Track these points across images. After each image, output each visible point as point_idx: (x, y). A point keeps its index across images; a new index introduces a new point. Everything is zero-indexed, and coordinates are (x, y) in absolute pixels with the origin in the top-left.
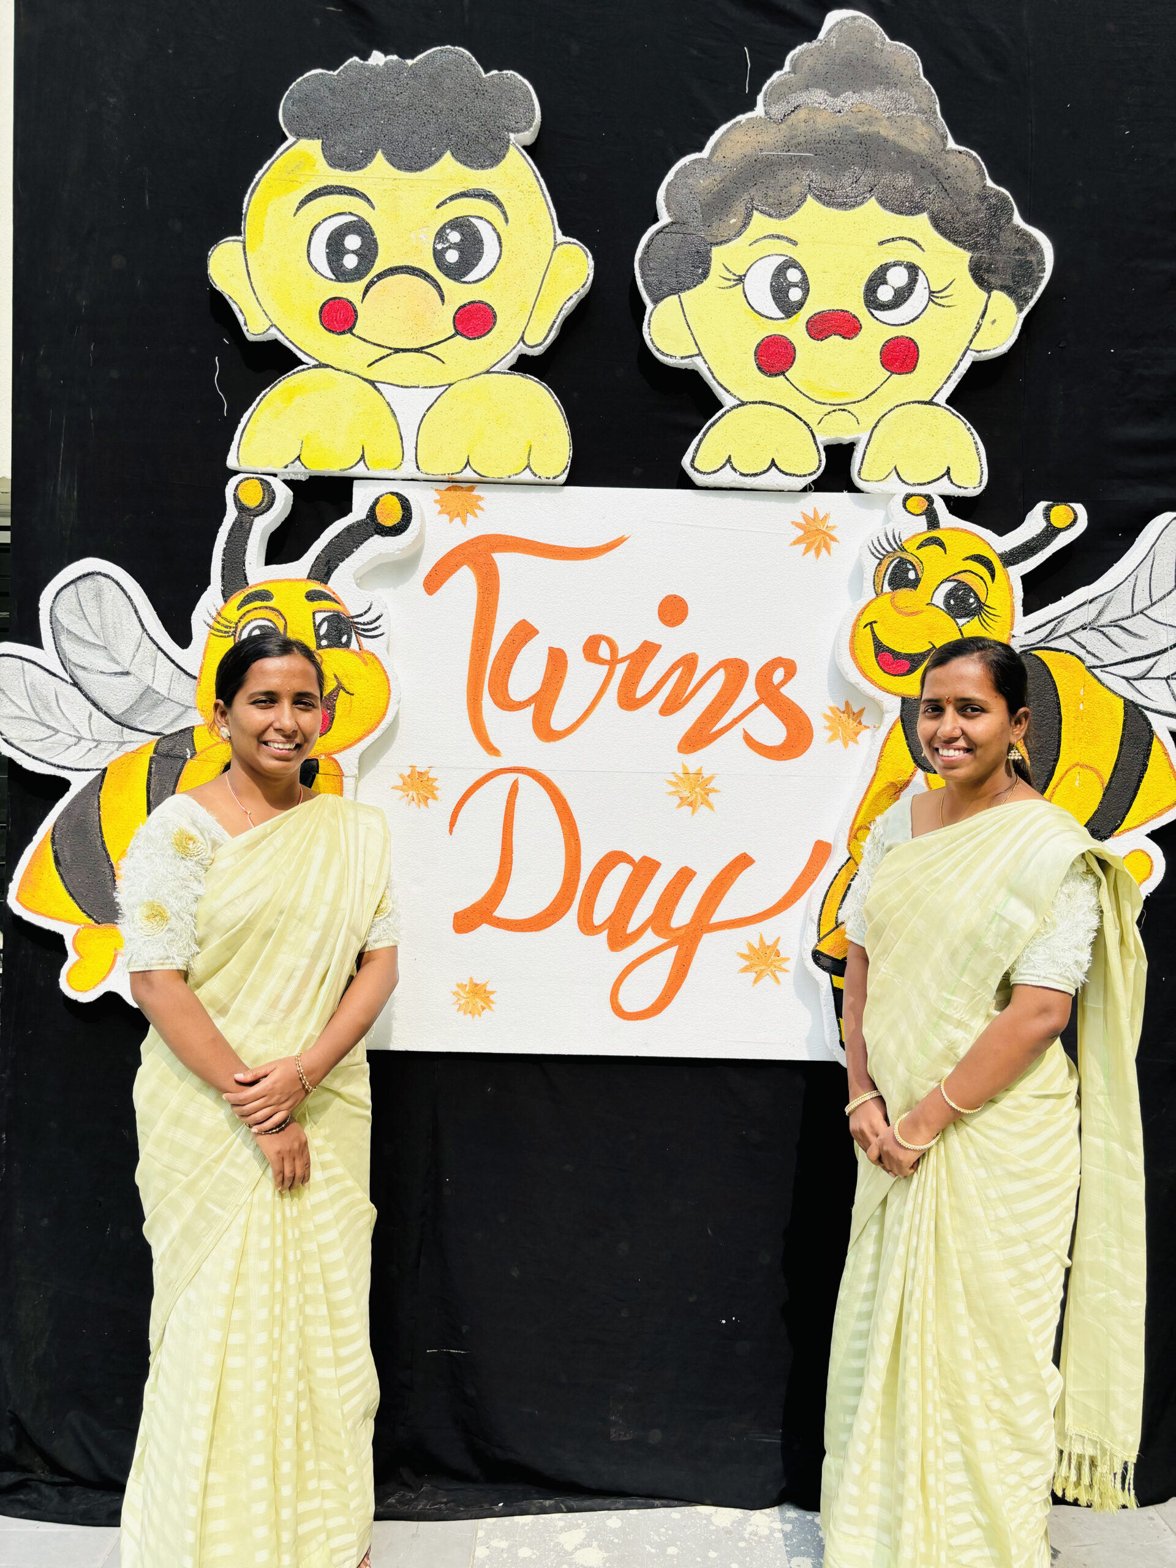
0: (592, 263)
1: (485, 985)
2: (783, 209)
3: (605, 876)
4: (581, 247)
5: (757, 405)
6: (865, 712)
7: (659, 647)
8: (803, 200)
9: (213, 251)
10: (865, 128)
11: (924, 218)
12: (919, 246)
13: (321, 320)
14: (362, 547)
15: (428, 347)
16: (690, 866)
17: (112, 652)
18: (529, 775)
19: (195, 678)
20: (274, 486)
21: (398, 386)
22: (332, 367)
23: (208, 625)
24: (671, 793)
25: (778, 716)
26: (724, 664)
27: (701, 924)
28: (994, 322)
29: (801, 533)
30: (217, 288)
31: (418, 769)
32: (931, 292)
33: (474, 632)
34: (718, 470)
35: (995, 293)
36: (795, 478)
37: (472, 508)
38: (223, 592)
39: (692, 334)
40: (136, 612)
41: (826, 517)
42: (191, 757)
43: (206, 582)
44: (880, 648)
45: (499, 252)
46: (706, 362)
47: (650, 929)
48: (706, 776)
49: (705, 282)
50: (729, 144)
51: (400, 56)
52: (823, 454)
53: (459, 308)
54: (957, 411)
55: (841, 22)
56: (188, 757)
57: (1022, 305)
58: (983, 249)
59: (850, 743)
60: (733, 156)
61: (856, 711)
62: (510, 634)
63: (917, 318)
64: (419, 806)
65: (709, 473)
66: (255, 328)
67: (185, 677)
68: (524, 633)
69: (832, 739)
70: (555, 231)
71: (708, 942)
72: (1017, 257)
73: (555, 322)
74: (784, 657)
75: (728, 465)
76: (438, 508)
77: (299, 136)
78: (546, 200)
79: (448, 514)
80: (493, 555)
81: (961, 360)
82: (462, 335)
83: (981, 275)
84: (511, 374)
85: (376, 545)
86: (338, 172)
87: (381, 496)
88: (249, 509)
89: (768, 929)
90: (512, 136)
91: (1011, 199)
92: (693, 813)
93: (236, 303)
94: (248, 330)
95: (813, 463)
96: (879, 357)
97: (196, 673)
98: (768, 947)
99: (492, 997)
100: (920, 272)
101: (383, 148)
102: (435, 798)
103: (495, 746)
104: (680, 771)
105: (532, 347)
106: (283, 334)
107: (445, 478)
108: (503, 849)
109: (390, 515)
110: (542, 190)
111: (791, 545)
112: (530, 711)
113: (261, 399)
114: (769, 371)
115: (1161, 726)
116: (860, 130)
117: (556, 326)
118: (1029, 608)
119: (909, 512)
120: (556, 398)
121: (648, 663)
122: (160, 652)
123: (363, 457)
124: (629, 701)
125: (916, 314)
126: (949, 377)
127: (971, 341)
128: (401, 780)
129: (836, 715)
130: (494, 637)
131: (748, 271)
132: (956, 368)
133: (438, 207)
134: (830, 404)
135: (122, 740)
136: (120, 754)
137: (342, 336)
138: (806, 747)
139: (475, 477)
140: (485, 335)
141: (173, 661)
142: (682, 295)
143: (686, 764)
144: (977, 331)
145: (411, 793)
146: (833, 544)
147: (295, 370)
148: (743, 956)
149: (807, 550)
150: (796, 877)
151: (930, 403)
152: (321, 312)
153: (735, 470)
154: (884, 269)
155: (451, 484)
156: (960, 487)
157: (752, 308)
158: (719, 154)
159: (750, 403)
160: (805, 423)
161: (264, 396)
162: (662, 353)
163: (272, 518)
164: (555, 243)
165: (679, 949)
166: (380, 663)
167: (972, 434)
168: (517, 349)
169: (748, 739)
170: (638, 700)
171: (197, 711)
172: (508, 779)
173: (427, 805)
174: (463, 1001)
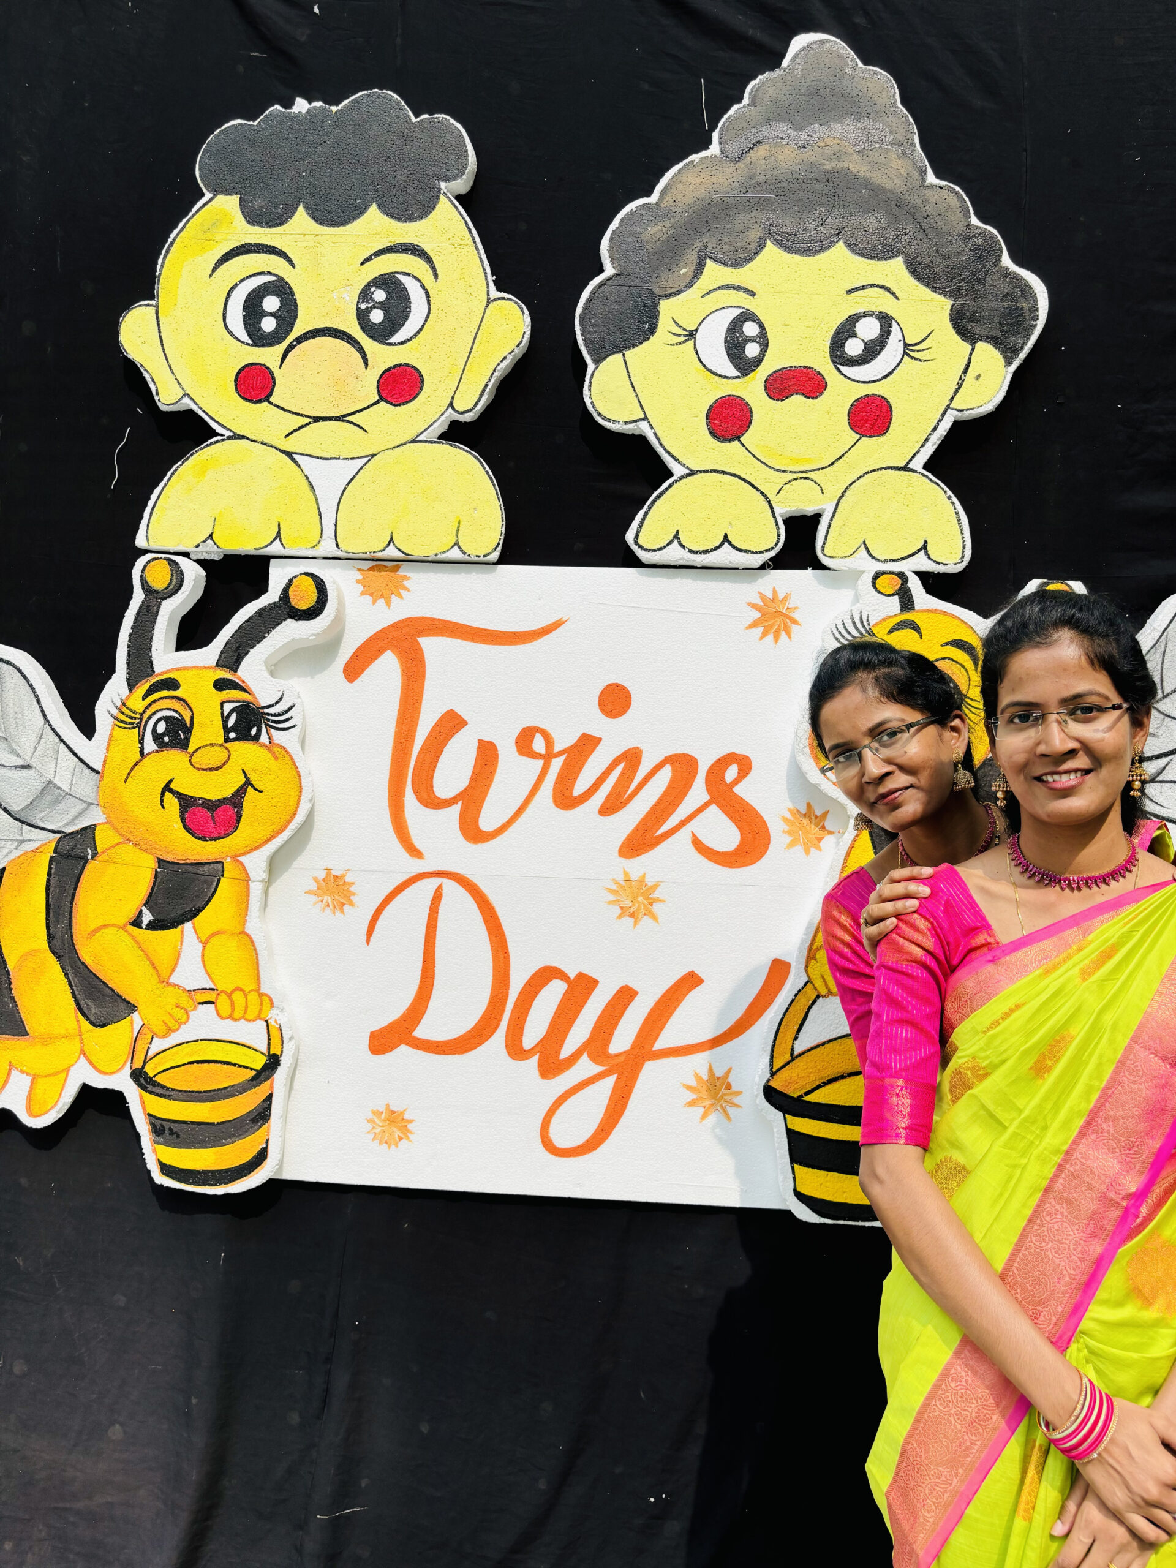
0: (528, 320)
1: (402, 1113)
2: (739, 259)
3: (537, 993)
4: (516, 303)
5: (709, 474)
6: (829, 816)
7: (600, 740)
8: (761, 246)
9: (125, 316)
10: (833, 165)
11: (898, 263)
12: (893, 294)
13: (236, 388)
14: (274, 632)
15: (349, 415)
16: (631, 985)
17: (13, 744)
18: (454, 880)
19: (97, 772)
20: (182, 567)
21: (318, 458)
22: (248, 439)
23: (112, 715)
24: (610, 903)
25: (731, 818)
26: (670, 760)
27: (642, 1050)
28: (978, 377)
29: (758, 615)
30: (129, 356)
31: (334, 872)
32: (906, 345)
33: (397, 723)
34: (665, 547)
35: (981, 346)
36: (750, 555)
37: (397, 589)
38: (128, 680)
39: (637, 396)
40: (38, 701)
41: (786, 598)
42: (92, 858)
43: (112, 670)
45: (427, 310)
46: (651, 426)
47: (585, 1055)
48: (650, 884)
49: (652, 339)
50: (680, 186)
51: (325, 102)
52: (782, 527)
53: (384, 372)
54: (937, 477)
55: (807, 48)
56: (90, 857)
57: (1011, 358)
58: (966, 295)
59: (813, 850)
60: (686, 200)
61: (819, 813)
62: (436, 725)
63: (890, 373)
64: (334, 913)
65: (655, 551)
66: (167, 397)
67: (87, 771)
68: (451, 723)
69: (792, 844)
70: (488, 287)
71: (650, 1069)
72: (1005, 304)
73: (487, 385)
74: (738, 752)
75: (676, 542)
76: (360, 588)
77: (216, 192)
78: (479, 253)
79: (371, 595)
80: (418, 639)
81: (940, 420)
82: (386, 401)
83: (963, 324)
84: (438, 443)
85: (289, 631)
86: (257, 229)
87: (295, 577)
88: (156, 592)
89: (720, 1058)
90: (443, 185)
91: (1000, 238)
92: (635, 924)
93: (147, 372)
94: (159, 400)
95: (772, 538)
96: (847, 418)
97: (99, 767)
98: (718, 1078)
99: (410, 1126)
100: (894, 323)
101: (304, 202)
102: (352, 904)
103: (418, 847)
104: (620, 878)
105: (462, 413)
106: (196, 404)
107: (368, 556)
108: (424, 962)
109: (304, 598)
110: (475, 242)
111: (747, 628)
112: (456, 809)
113: (173, 474)
114: (722, 436)
116: (827, 167)
117: (488, 390)
119: (880, 592)
120: (488, 469)
121: (587, 757)
122: (62, 744)
123: (279, 534)
124: (565, 799)
125: (890, 370)
126: (927, 440)
127: (952, 399)
128: (315, 884)
129: (796, 818)
130: (419, 728)
131: (699, 325)
132: (935, 429)
133: (362, 264)
134: (791, 472)
135: (21, 838)
136: (18, 853)
137: (259, 405)
138: (762, 854)
139: (400, 555)
140: (410, 401)
141: (75, 755)
142: (627, 353)
143: (628, 870)
144: (959, 388)
145: (326, 898)
146: (794, 627)
147: (209, 442)
148: (689, 1088)
149: (764, 634)
150: (750, 1000)
151: (905, 468)
152: (236, 380)
153: (683, 547)
154: (853, 319)
155: (374, 563)
156: (938, 563)
157: (704, 366)
158: (669, 199)
159: (701, 472)
160: (762, 493)
161: (176, 470)
162: (605, 418)
163: (180, 601)
164: (488, 299)
165: (618, 1078)
166: (291, 758)
167: (952, 503)
168: (445, 416)
169: (697, 843)
170: (576, 798)
171: (99, 808)
172: (432, 884)
173: (342, 912)
174: (378, 1130)
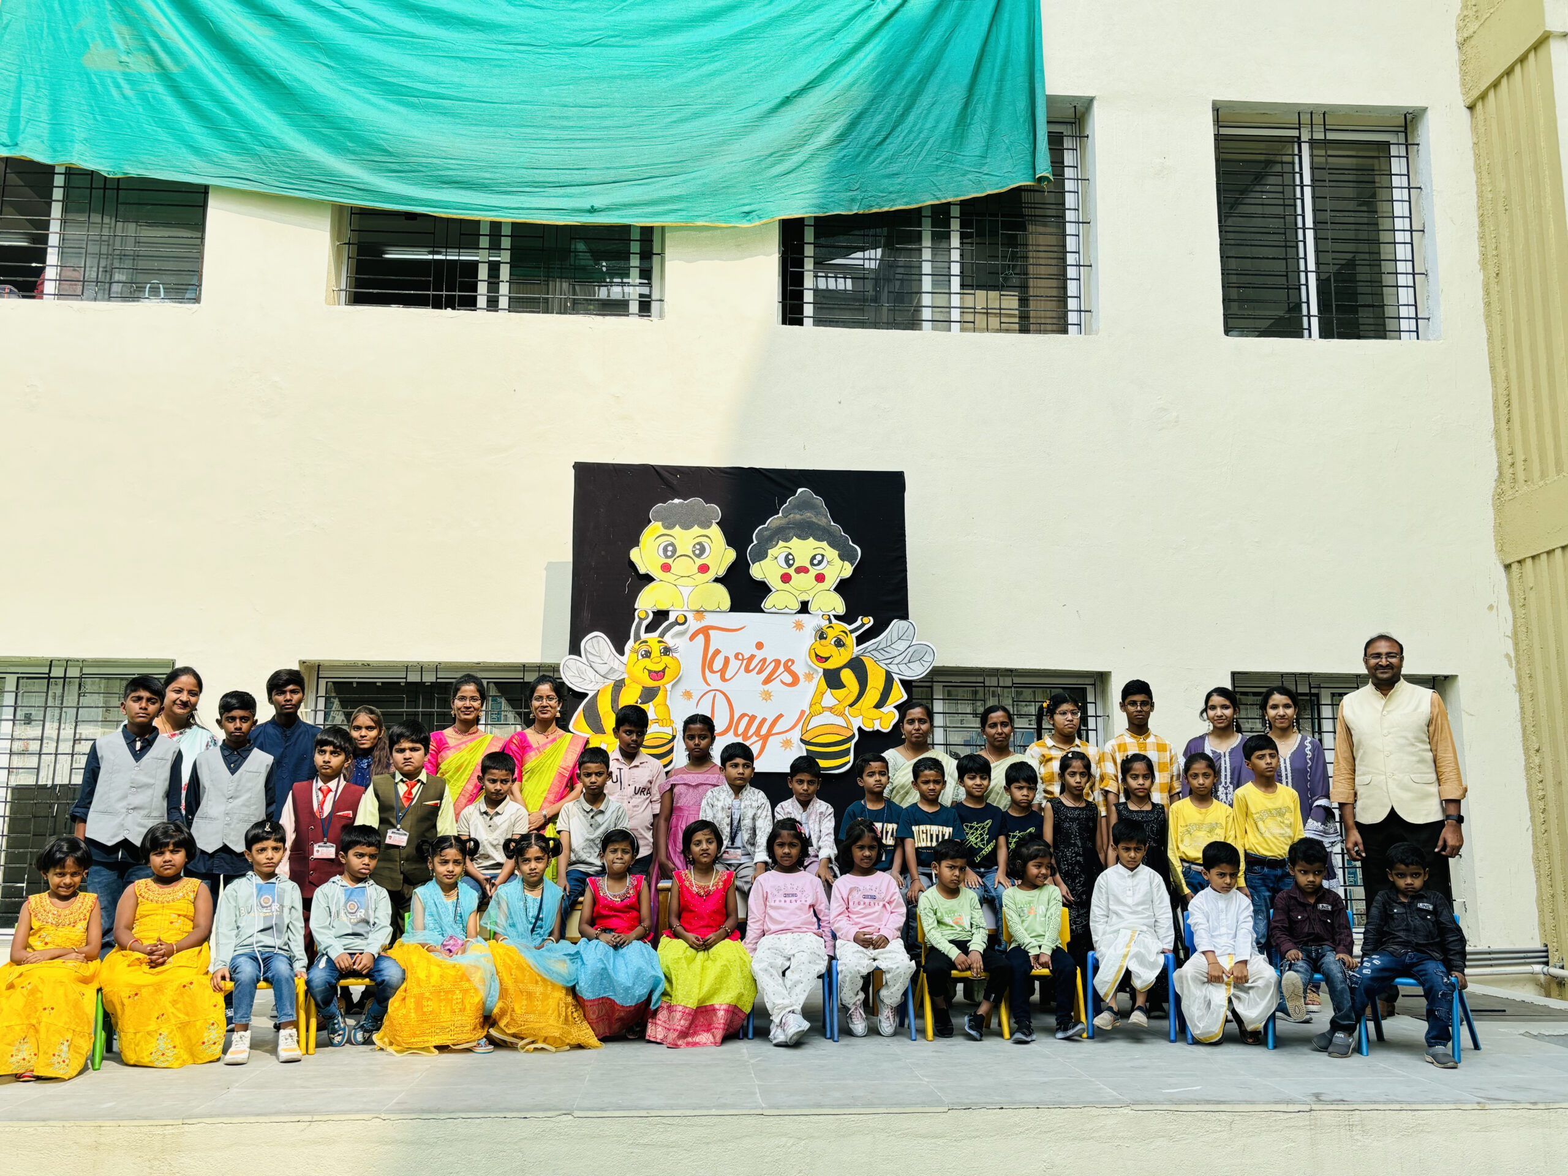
0: (735, 553)
2: (787, 540)
3: (741, 720)
4: (732, 549)
5: (781, 591)
7: (756, 656)
8: (793, 537)
9: (631, 551)
10: (809, 519)
11: (825, 542)
12: (824, 549)
13: (661, 569)
14: (673, 629)
15: (691, 576)
16: (765, 718)
17: (601, 657)
18: (719, 692)
20: (646, 614)
21: (682, 586)
22: (664, 581)
23: (629, 651)
24: (759, 697)
25: (790, 675)
26: (774, 660)
27: (769, 733)
28: (845, 569)
29: (795, 625)
30: (632, 561)
31: (687, 690)
32: (828, 562)
33: (703, 652)
34: (771, 608)
35: (846, 563)
36: (792, 610)
37: (703, 618)
38: (634, 641)
39: (763, 572)
40: (609, 647)
41: (801, 620)
44: (817, 655)
45: (710, 551)
46: (767, 580)
47: (754, 735)
48: (770, 692)
49: (766, 559)
50: (773, 522)
51: (683, 500)
52: (800, 604)
53: (699, 565)
54: (837, 593)
56: (623, 686)
57: (853, 565)
58: (842, 550)
59: (810, 682)
60: (774, 526)
62: (713, 652)
63: (824, 568)
64: (687, 701)
65: (769, 609)
66: (642, 571)
67: (622, 665)
68: (717, 652)
69: (804, 681)
70: (725, 545)
71: (771, 738)
72: (851, 552)
73: (725, 569)
74: (791, 658)
75: (774, 607)
76: (695, 618)
77: (655, 521)
78: (722, 537)
79: (698, 620)
80: (708, 631)
81: (837, 579)
82: (700, 572)
83: (842, 557)
84: (714, 583)
86: (666, 530)
87: (679, 615)
88: (641, 619)
89: (788, 735)
90: (713, 520)
92: (766, 702)
93: (637, 564)
94: (640, 571)
95: (798, 606)
96: (815, 578)
97: (625, 664)
98: (789, 739)
100: (825, 556)
101: (678, 524)
102: (692, 698)
103: (709, 683)
104: (762, 690)
105: (719, 575)
106: (650, 572)
107: (696, 610)
109: (681, 620)
110: (722, 534)
111: (792, 628)
112: (719, 673)
114: (784, 582)
115: (896, 677)
116: (807, 520)
118: (858, 644)
119: (824, 619)
120: (726, 589)
121: (753, 660)
122: (615, 659)
123: (674, 605)
124: (747, 670)
126: (834, 584)
127: (839, 574)
128: (682, 693)
129: (806, 674)
130: (709, 653)
131: (778, 556)
132: (836, 581)
133: (693, 539)
134: (801, 591)
135: (604, 682)
136: (604, 685)
137: (667, 573)
138: (798, 683)
139: (704, 610)
140: (706, 572)
141: (619, 661)
142: (760, 562)
143: (764, 689)
144: (841, 572)
145: (685, 697)
146: (803, 628)
147: (653, 582)
148: (780, 743)
149: (796, 629)
150: (795, 719)
151: (829, 590)
152: (661, 567)
153: (776, 608)
154: (815, 555)
156: (838, 612)
157: (779, 565)
158: (769, 525)
159: (779, 590)
160: (795, 595)
161: (645, 589)
162: (755, 577)
164: (725, 548)
166: (678, 660)
167: (841, 598)
168: (715, 576)
169: (781, 681)
170: (750, 670)
171: (626, 674)
172: (713, 693)
173: (690, 700)
